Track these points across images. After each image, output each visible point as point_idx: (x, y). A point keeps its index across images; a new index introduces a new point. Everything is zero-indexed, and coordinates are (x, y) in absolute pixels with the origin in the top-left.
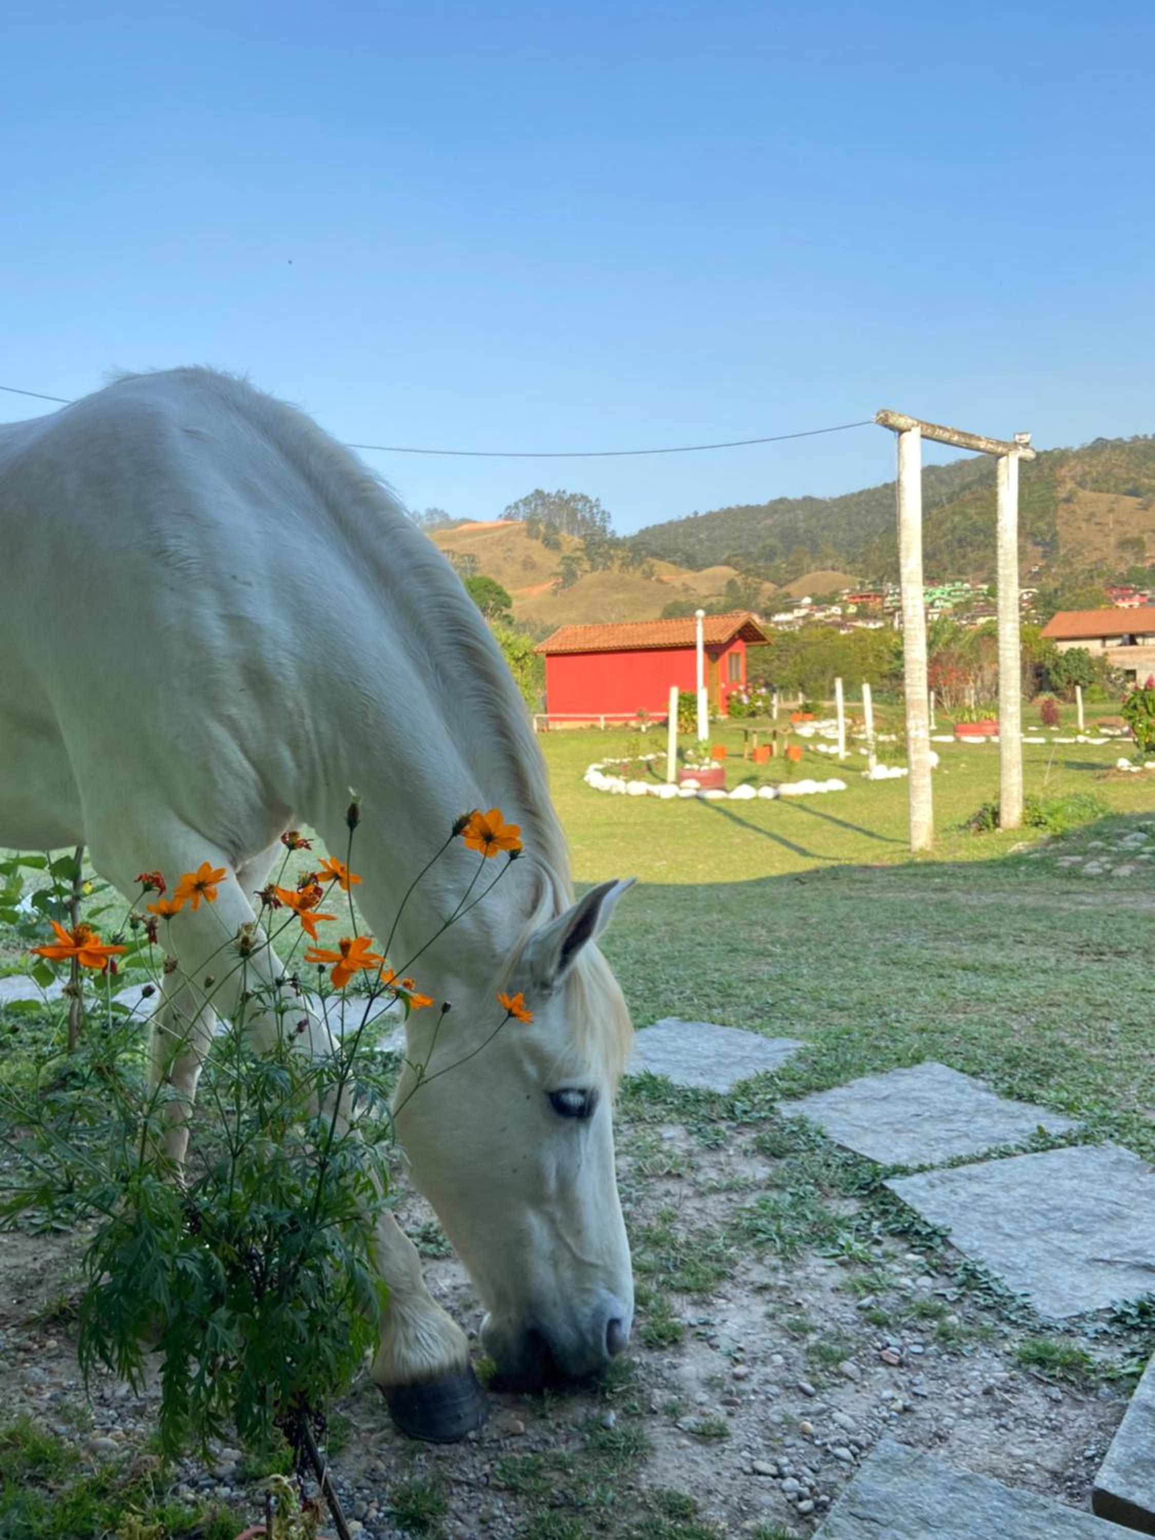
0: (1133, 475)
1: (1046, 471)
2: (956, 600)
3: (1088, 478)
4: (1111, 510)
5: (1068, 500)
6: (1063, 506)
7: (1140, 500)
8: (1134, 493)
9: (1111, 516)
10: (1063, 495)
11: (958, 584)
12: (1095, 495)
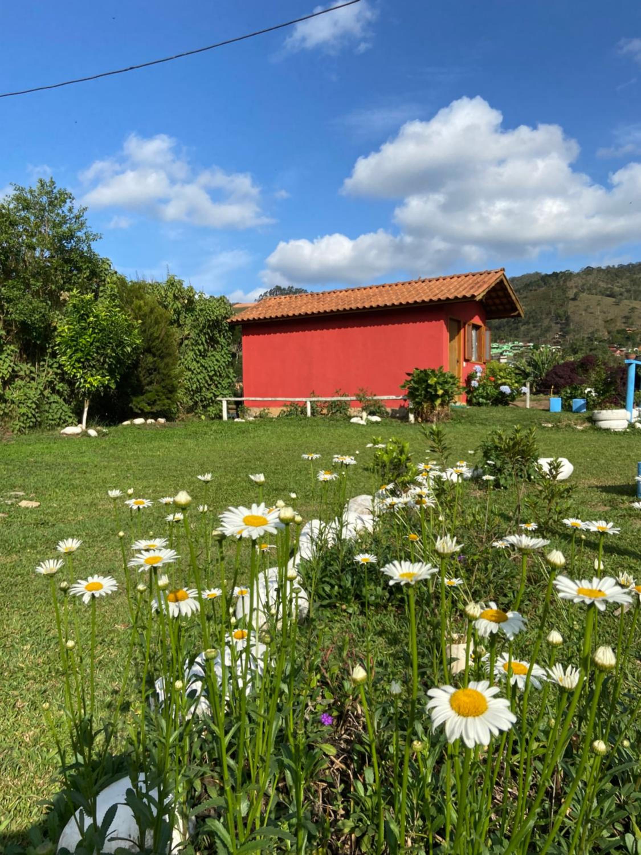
0: (610, 286)
1: (561, 283)
2: (515, 352)
3: (585, 287)
4: (599, 304)
5: (574, 299)
6: (571, 302)
7: (614, 300)
8: (611, 295)
9: (599, 308)
10: (572, 296)
11: (516, 343)
12: (590, 296)
